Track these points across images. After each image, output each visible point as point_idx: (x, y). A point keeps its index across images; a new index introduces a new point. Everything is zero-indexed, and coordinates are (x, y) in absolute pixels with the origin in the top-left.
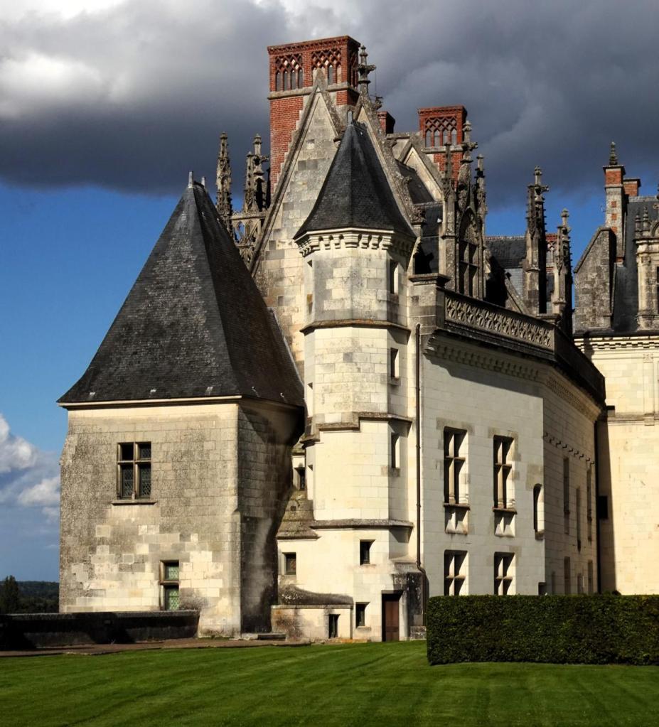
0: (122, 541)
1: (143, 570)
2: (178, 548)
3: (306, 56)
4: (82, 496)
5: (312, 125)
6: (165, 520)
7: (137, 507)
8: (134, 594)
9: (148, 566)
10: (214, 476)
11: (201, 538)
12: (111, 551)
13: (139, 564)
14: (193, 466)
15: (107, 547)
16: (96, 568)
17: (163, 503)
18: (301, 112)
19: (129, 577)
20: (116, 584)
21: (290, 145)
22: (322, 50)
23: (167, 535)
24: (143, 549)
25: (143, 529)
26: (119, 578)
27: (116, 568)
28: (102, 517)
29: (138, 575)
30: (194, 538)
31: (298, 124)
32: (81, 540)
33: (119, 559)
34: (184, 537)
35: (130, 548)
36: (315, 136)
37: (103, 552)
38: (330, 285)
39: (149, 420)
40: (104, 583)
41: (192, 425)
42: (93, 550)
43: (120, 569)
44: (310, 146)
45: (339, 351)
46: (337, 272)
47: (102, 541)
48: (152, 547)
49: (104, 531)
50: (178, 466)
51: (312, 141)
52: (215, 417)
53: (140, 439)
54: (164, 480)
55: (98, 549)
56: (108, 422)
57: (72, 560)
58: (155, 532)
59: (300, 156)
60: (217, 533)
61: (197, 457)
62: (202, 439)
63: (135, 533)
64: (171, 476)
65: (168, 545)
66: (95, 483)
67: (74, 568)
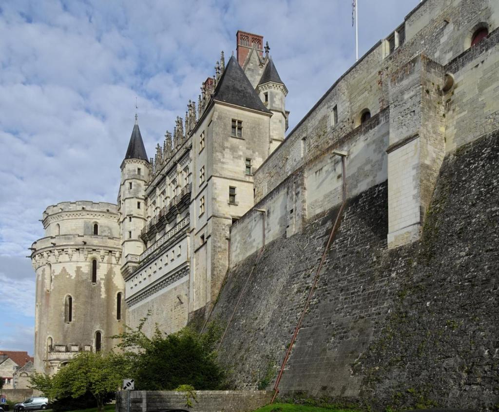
0: (233, 149)
1: (241, 159)
2: (252, 155)
3: (250, 38)
4: (220, 132)
5: (252, 58)
6: (248, 146)
7: (238, 140)
8: (238, 166)
9: (242, 159)
10: (263, 136)
11: (259, 154)
12: (230, 151)
13: (239, 157)
14: (256, 132)
15: (229, 150)
16: (225, 155)
17: (247, 141)
18: (249, 54)
19: (236, 160)
20: (232, 161)
21: (245, 62)
22: (255, 37)
23: (248, 150)
24: (241, 153)
25: (241, 147)
26: (233, 160)
27: (232, 157)
28: (227, 140)
29: (239, 161)
30: (257, 153)
31: (248, 57)
32: (220, 145)
33: (233, 154)
34: (254, 152)
35: (237, 152)
36: (252, 62)
37: (227, 151)
38: (275, 99)
39: (242, 114)
40: (228, 161)
41: (256, 119)
42: (224, 149)
43: (233, 157)
44: (251, 65)
45: (278, 119)
46: (277, 96)
47: (227, 147)
48: (243, 153)
49: (227, 144)
50: (251, 130)
51: (252, 63)
52: (263, 119)
53: (239, 119)
54: (247, 134)
55: (226, 150)
56: (229, 111)
57: (216, 151)
58: (244, 148)
59: (248, 66)
60: (264, 153)
61: (257, 129)
62: (259, 125)
63: (238, 147)
64: (249, 133)
65: (249, 153)
66: (225, 129)
67: (218, 154)
